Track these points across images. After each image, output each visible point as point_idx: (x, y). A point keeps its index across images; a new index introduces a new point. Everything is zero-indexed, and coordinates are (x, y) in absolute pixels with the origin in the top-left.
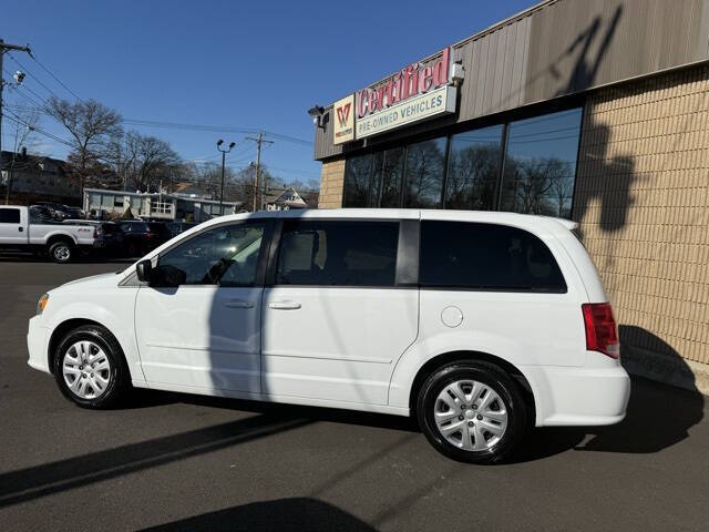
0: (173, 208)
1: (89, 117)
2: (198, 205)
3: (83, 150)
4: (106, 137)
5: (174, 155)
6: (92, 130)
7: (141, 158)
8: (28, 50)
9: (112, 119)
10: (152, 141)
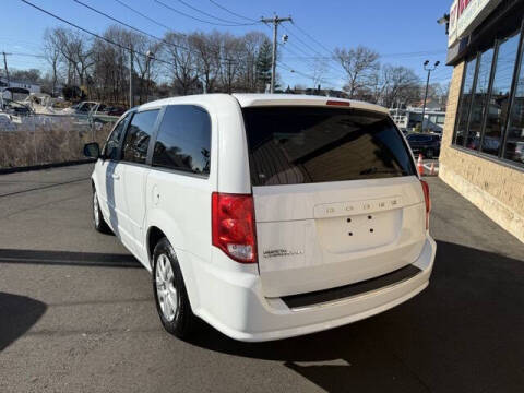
0: (406, 119)
1: (358, 58)
2: (426, 116)
3: (353, 83)
4: (368, 71)
5: (416, 78)
6: (359, 67)
7: (392, 84)
8: (290, 19)
9: (372, 57)
10: (400, 69)
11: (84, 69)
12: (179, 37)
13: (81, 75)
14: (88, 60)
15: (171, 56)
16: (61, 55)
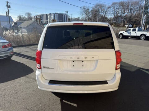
11: (89, 16)
12: (116, 3)
13: (88, 18)
14: (90, 13)
15: (113, 9)
16: (84, 13)
